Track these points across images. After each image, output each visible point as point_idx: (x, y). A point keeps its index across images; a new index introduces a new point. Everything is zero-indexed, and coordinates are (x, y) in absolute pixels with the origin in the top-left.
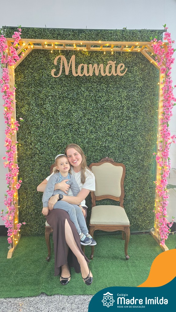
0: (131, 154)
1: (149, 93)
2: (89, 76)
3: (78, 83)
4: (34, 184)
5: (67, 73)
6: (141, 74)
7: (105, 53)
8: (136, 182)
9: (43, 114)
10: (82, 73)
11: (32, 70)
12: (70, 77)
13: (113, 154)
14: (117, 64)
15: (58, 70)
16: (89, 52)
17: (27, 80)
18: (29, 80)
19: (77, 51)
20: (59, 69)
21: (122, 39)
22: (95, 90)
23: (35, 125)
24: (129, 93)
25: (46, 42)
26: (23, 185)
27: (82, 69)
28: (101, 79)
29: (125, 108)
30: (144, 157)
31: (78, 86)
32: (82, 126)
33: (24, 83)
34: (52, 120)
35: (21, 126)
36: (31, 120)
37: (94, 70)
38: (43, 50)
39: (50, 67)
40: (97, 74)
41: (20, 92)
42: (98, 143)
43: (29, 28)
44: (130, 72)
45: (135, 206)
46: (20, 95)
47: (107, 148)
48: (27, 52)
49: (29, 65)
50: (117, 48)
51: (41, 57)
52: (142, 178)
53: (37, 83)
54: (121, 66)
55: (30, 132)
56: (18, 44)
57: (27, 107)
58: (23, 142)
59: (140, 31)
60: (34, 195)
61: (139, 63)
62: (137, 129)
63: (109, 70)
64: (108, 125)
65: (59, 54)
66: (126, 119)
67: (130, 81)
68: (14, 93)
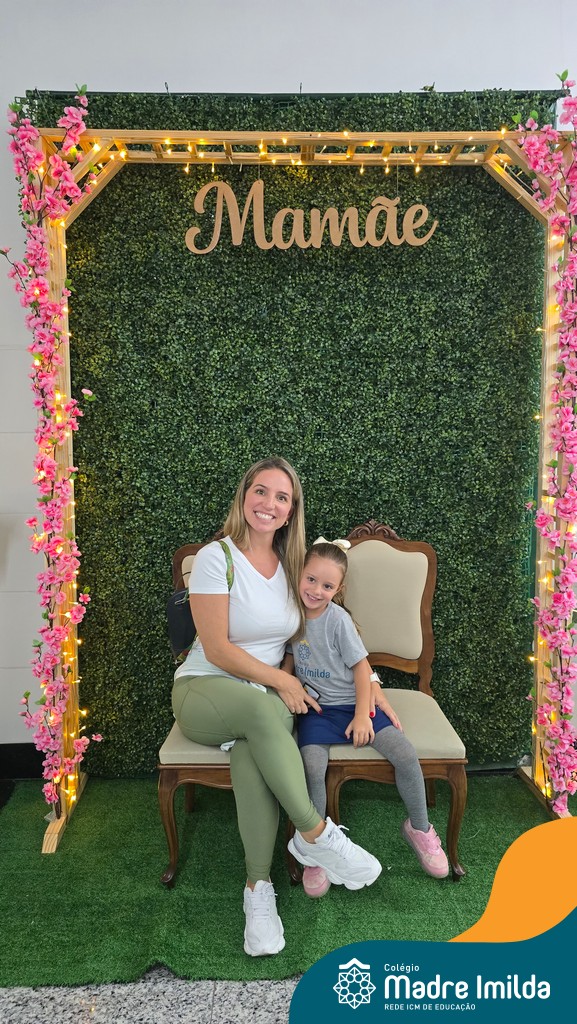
0: (451, 507)
1: (511, 303)
2: (311, 247)
3: (273, 273)
4: (129, 608)
5: (237, 239)
6: (485, 237)
7: (362, 171)
8: (470, 602)
9: (159, 377)
10: (286, 239)
11: (123, 233)
12: (246, 253)
13: (391, 507)
14: (403, 207)
15: (208, 232)
16: (310, 169)
17: (107, 266)
18: (114, 263)
19: (269, 166)
20: (212, 226)
21: (420, 123)
22: (329, 293)
23: (133, 413)
24: (446, 302)
25: (168, 138)
26: (93, 609)
27: (288, 224)
28: (349, 258)
29: (431, 353)
30: (494, 519)
31: (274, 282)
32: (286, 414)
33: (95, 274)
34: (187, 396)
35: (86, 416)
36: (119, 398)
37: (327, 227)
38: (158, 166)
39: (180, 222)
40: (336, 241)
41: (82, 306)
42: (340, 470)
43: (114, 95)
44: (448, 233)
45: (465, 681)
46: (84, 315)
47: (372, 488)
48: (107, 173)
49: (112, 215)
50: (404, 154)
51: (151, 190)
52: (489, 588)
53: (141, 274)
54: (418, 215)
55: (116, 437)
56: (79, 148)
57: (105, 353)
58: (92, 469)
59: (480, 97)
60: (128, 644)
61: (477, 201)
62: (471, 422)
63: (377, 227)
64: (375, 410)
65: (210, 178)
66: (435, 391)
67: (449, 262)
68: (66, 309)
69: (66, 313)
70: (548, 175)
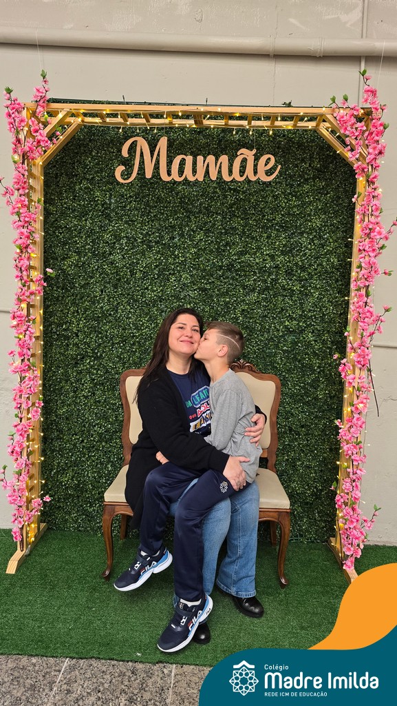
5: (149, 175)
7: (234, 133)
10: (180, 175)
15: (130, 169)
19: (173, 128)
20: (133, 166)
25: (107, 109)
27: (182, 165)
38: (103, 128)
40: (213, 176)
48: (70, 132)
54: (268, 160)
63: (240, 169)
68: (41, 218)
69: (41, 220)
70: (353, 137)
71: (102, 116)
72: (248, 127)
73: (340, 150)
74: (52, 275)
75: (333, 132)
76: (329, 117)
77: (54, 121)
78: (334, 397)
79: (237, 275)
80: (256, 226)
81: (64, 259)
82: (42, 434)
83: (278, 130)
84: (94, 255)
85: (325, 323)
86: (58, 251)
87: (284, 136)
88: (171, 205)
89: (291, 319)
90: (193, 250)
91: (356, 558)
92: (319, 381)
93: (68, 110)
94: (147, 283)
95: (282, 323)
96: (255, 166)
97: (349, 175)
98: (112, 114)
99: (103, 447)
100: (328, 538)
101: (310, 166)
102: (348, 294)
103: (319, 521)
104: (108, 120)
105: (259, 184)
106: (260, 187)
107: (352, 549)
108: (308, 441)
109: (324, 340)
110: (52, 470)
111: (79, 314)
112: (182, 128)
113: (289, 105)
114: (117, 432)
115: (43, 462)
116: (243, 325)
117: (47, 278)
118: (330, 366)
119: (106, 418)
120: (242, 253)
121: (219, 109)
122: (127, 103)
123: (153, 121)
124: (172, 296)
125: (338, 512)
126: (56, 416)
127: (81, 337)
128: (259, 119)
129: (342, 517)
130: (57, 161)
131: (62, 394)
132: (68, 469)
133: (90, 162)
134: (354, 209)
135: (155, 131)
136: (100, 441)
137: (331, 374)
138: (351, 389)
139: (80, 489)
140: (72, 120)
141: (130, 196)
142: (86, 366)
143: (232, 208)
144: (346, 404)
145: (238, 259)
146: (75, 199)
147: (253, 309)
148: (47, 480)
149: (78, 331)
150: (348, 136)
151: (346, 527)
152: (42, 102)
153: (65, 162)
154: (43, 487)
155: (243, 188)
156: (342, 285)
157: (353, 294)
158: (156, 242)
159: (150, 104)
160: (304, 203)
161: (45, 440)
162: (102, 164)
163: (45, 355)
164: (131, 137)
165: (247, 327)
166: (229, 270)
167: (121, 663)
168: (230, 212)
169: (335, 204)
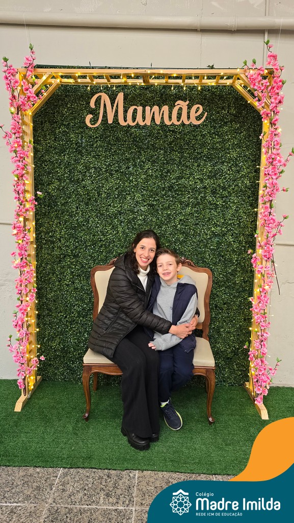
2: (145, 125)
5: (110, 121)
7: (172, 89)
10: (134, 121)
14: (190, 106)
15: (97, 117)
20: (98, 114)
25: (78, 72)
27: (135, 114)
37: (154, 115)
38: (75, 86)
40: (158, 122)
48: (51, 90)
54: (197, 109)
63: (177, 115)
68: (32, 154)
69: (32, 156)
70: (260, 91)
71: (75, 78)
72: (182, 84)
73: (250, 100)
74: (41, 197)
75: (245, 87)
76: (243, 76)
77: (40, 82)
78: (247, 281)
79: (176, 194)
80: (189, 157)
81: (49, 184)
82: (37, 312)
83: (204, 86)
84: (71, 181)
85: (241, 228)
86: (45, 178)
87: (209, 90)
88: (127, 143)
89: (216, 226)
90: (143, 177)
91: (264, 396)
92: (236, 271)
93: (50, 73)
94: (110, 201)
95: (210, 229)
96: (189, 113)
97: (257, 119)
98: (81, 76)
99: (81, 321)
100: (244, 382)
101: (228, 112)
102: (257, 207)
103: (237, 370)
104: (79, 80)
105: (191, 126)
106: (192, 129)
107: (261, 389)
108: (228, 314)
109: (240, 241)
110: (44, 338)
111: (61, 225)
112: (134, 86)
113: (212, 68)
114: (91, 310)
115: (38, 332)
116: (180, 231)
117: (37, 199)
118: (244, 259)
119: (82, 300)
120: (179, 178)
121: (162, 71)
122: (93, 68)
123: (113, 81)
124: (128, 211)
125: (251, 364)
126: (46, 299)
127: (63, 242)
128: (190, 78)
129: (254, 367)
130: (42, 112)
131: (50, 283)
132: (56, 337)
133: (66, 113)
134: (261, 144)
135: (114, 88)
136: (79, 316)
137: (245, 265)
138: (259, 276)
139: (65, 351)
140: (53, 81)
141: (96, 137)
142: (67, 263)
143: (171, 144)
144: (256, 286)
145: (177, 182)
146: (55, 140)
147: (188, 219)
148: (41, 345)
149: (61, 237)
150: (256, 90)
151: (257, 373)
152: (30, 67)
153: (48, 112)
154: (39, 350)
155: (179, 130)
156: (253, 200)
157: (260, 206)
158: (115, 171)
159: (109, 68)
160: (224, 140)
161: (38, 316)
162: (75, 114)
163: (37, 255)
164: (97, 93)
165: (184, 232)
166: (170, 190)
167: (99, 470)
168: (170, 147)
169: (247, 141)
